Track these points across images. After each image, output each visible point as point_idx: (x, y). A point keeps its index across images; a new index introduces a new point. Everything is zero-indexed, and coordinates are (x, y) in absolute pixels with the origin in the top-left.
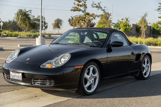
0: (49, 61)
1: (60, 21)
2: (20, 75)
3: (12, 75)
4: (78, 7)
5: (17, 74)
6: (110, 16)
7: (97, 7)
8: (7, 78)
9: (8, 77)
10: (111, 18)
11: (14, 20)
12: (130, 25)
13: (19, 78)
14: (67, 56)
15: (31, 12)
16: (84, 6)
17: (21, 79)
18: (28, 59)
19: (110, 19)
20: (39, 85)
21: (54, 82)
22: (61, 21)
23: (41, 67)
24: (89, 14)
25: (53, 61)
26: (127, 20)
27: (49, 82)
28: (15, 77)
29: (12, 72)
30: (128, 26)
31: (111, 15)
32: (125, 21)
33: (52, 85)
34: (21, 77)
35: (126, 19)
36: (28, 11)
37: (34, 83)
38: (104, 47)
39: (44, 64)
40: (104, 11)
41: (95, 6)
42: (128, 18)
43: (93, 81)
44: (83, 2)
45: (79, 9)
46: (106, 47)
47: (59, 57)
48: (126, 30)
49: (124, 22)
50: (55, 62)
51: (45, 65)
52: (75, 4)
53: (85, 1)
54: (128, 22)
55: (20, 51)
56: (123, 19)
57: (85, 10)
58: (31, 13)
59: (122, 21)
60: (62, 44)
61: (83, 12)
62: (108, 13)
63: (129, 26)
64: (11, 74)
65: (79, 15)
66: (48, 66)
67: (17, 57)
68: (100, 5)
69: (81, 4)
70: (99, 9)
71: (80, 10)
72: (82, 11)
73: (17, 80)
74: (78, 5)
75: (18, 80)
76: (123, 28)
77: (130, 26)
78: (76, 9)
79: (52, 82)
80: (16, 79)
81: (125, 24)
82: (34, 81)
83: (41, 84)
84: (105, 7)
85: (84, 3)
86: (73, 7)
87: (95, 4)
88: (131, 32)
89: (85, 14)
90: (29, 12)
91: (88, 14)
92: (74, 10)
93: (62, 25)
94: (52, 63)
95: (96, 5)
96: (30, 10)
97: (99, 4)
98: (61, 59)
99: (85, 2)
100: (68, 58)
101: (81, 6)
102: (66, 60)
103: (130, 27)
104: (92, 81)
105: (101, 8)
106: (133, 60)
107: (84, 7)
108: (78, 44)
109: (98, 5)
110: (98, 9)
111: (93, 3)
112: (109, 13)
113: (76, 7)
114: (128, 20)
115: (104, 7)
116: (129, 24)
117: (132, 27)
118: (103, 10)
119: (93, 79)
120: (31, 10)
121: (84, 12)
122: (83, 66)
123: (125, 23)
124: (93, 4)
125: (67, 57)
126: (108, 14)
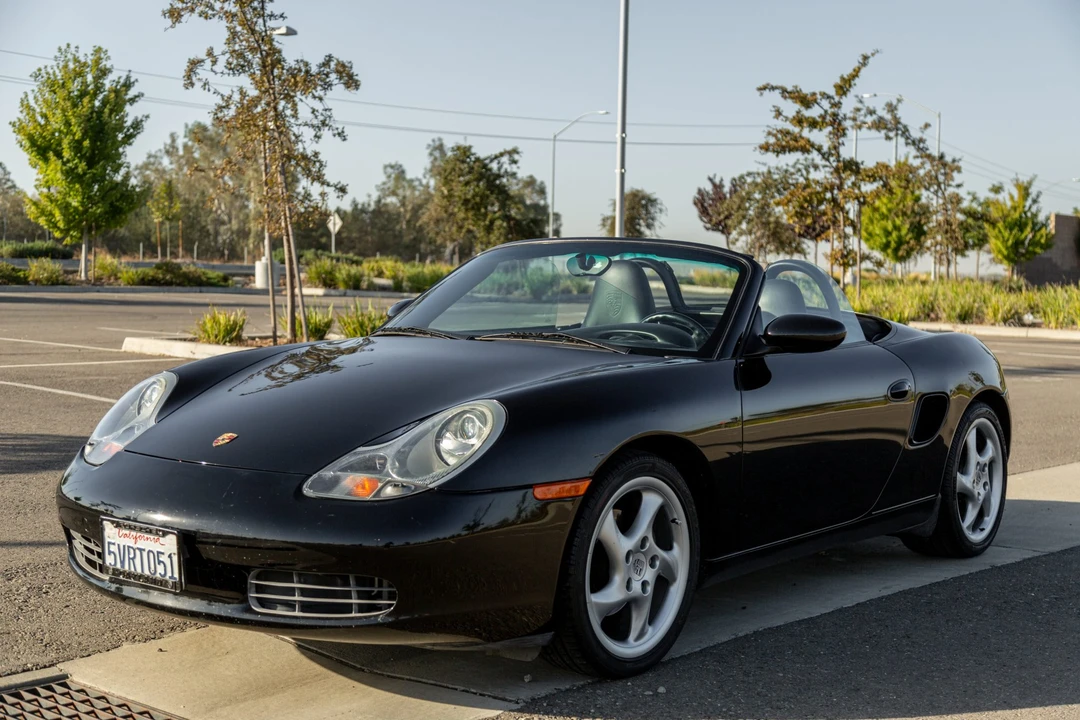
0: (365, 452)
1: (645, 207)
2: (170, 544)
3: (113, 548)
4: (796, 130)
5: (148, 543)
6: (955, 174)
7: (879, 124)
8: (89, 561)
9: (95, 558)
10: (959, 186)
11: (379, 201)
12: (1041, 218)
13: (160, 569)
14: (483, 419)
15: (516, 157)
16: (832, 124)
17: (176, 575)
18: (224, 438)
19: (956, 190)
20: (297, 613)
21: (391, 596)
22: (652, 201)
23: (307, 491)
24: (857, 164)
25: (388, 450)
26: (1025, 191)
27: (361, 595)
28: (138, 561)
29: (118, 525)
30: (1034, 224)
31: (959, 170)
32: (1012, 198)
33: (380, 616)
34: (175, 558)
35: (1018, 185)
36: (502, 155)
37: (262, 603)
38: (719, 358)
39: (328, 473)
40: (919, 149)
41: (870, 119)
42: (1030, 183)
43: (650, 589)
44: (826, 104)
45: (802, 143)
46: (734, 356)
47: (428, 424)
48: (1016, 252)
49: (1009, 204)
50: (402, 457)
51: (335, 481)
52: (778, 113)
53: (837, 99)
54: (1029, 203)
55: (174, 379)
56: (997, 190)
57: (835, 148)
58: (515, 162)
59: (992, 196)
60: (451, 336)
61: (825, 156)
62: (942, 157)
63: (1037, 227)
64: (107, 540)
65: (764, 169)
66: (350, 483)
67: (152, 423)
68: (900, 113)
69: (814, 112)
70: (892, 134)
71: (806, 147)
72: (819, 150)
73: (147, 579)
74: (799, 121)
75: (155, 581)
76: (1005, 241)
77: (1045, 225)
78: (785, 143)
79: (379, 596)
80: (141, 576)
81: (1016, 215)
82: (260, 589)
83: (305, 607)
84: (927, 126)
85: (830, 111)
86: (769, 133)
87: (871, 112)
88: (1050, 260)
89: (837, 170)
90: (505, 159)
91: (852, 166)
92: (782, 150)
93: (656, 224)
94: (383, 465)
95: (875, 117)
96: (509, 148)
97: (891, 108)
98: (439, 436)
99: (837, 105)
100: (486, 431)
101: (813, 124)
102: (476, 442)
103: (1043, 231)
104: (644, 584)
105: (905, 132)
106: (902, 433)
107: (830, 128)
108: (553, 337)
109: (888, 117)
110: (888, 138)
111: (859, 106)
112: (948, 159)
113: (788, 133)
114: (1033, 191)
115: (922, 125)
116: (1035, 216)
117: (1053, 232)
118: (914, 143)
119: (649, 574)
120: (515, 151)
121: (830, 154)
122: (587, 483)
123: (1015, 208)
124: (858, 110)
125: (484, 423)
126: (945, 165)
